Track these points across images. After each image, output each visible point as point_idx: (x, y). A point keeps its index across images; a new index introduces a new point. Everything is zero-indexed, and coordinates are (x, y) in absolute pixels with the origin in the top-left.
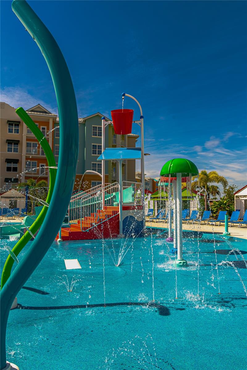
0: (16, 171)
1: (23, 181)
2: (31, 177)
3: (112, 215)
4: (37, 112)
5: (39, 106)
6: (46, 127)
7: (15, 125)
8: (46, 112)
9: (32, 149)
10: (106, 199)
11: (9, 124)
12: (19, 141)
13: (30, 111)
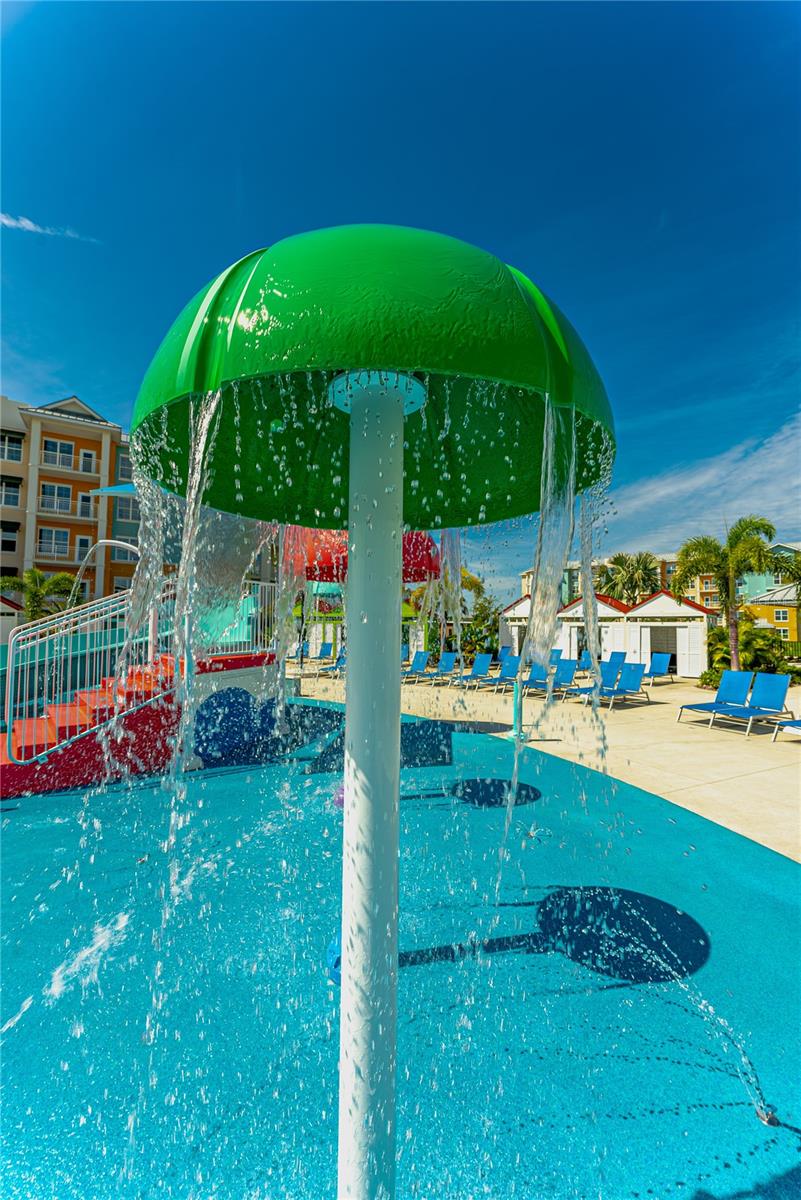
0: (13, 549)
4: (69, 413)
5: (75, 400)
6: (94, 453)
7: (9, 441)
8: (92, 418)
9: (56, 500)
12: (21, 479)
13: (52, 410)
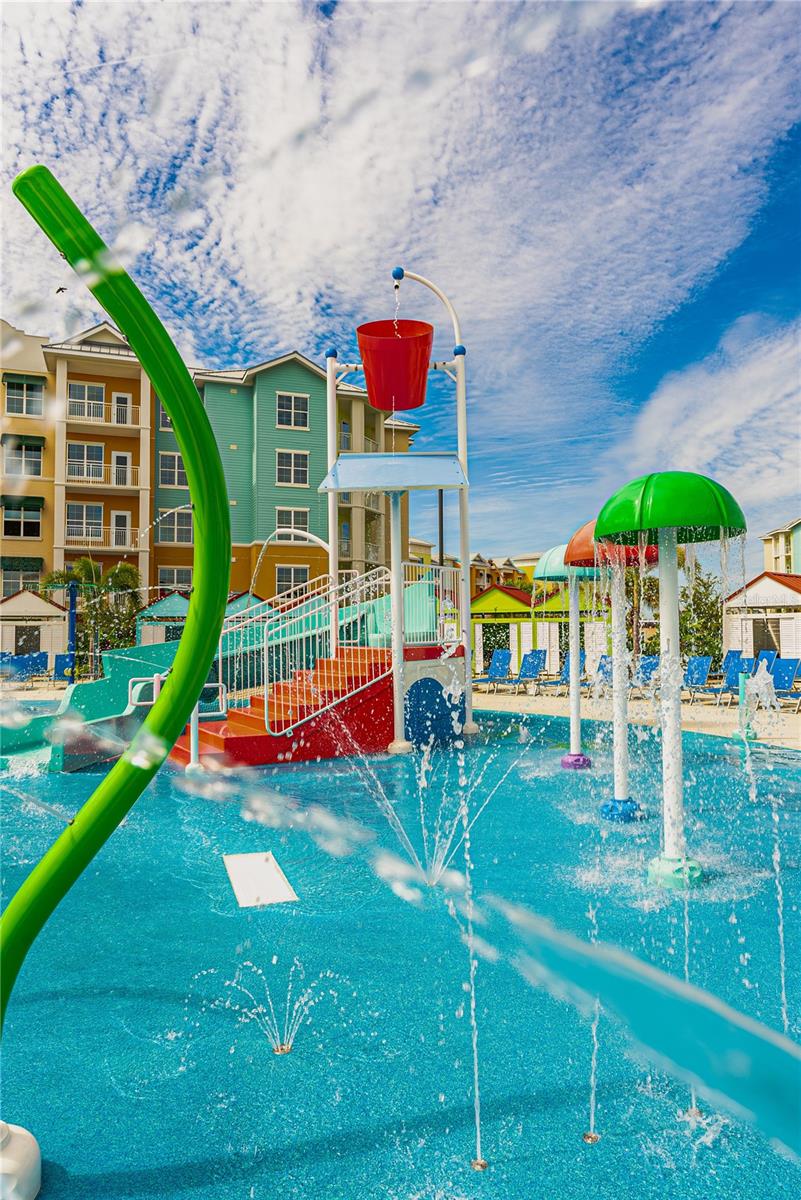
0: (37, 534)
1: (58, 565)
2: (85, 554)
3: (370, 678)
4: (101, 345)
5: (105, 326)
6: (129, 396)
7: (28, 389)
9: (85, 463)
10: (341, 623)
11: (11, 386)
12: (43, 439)
13: (79, 344)
